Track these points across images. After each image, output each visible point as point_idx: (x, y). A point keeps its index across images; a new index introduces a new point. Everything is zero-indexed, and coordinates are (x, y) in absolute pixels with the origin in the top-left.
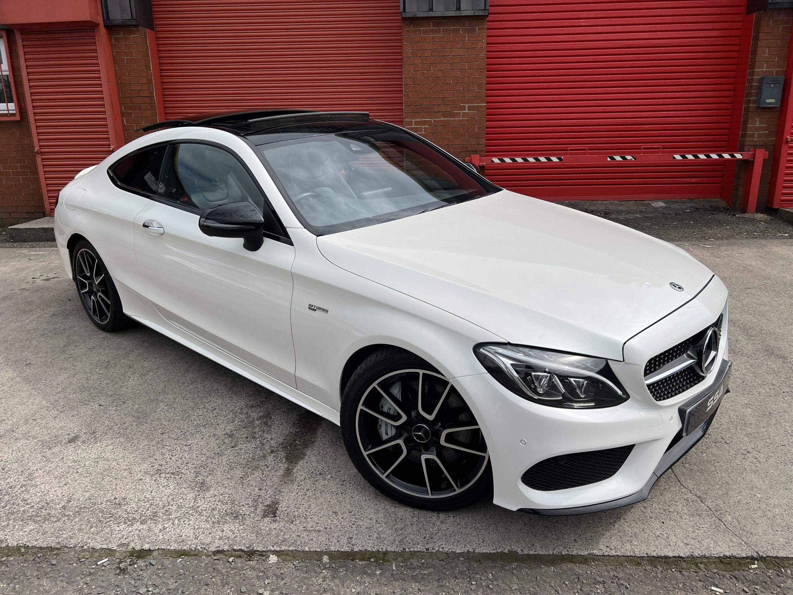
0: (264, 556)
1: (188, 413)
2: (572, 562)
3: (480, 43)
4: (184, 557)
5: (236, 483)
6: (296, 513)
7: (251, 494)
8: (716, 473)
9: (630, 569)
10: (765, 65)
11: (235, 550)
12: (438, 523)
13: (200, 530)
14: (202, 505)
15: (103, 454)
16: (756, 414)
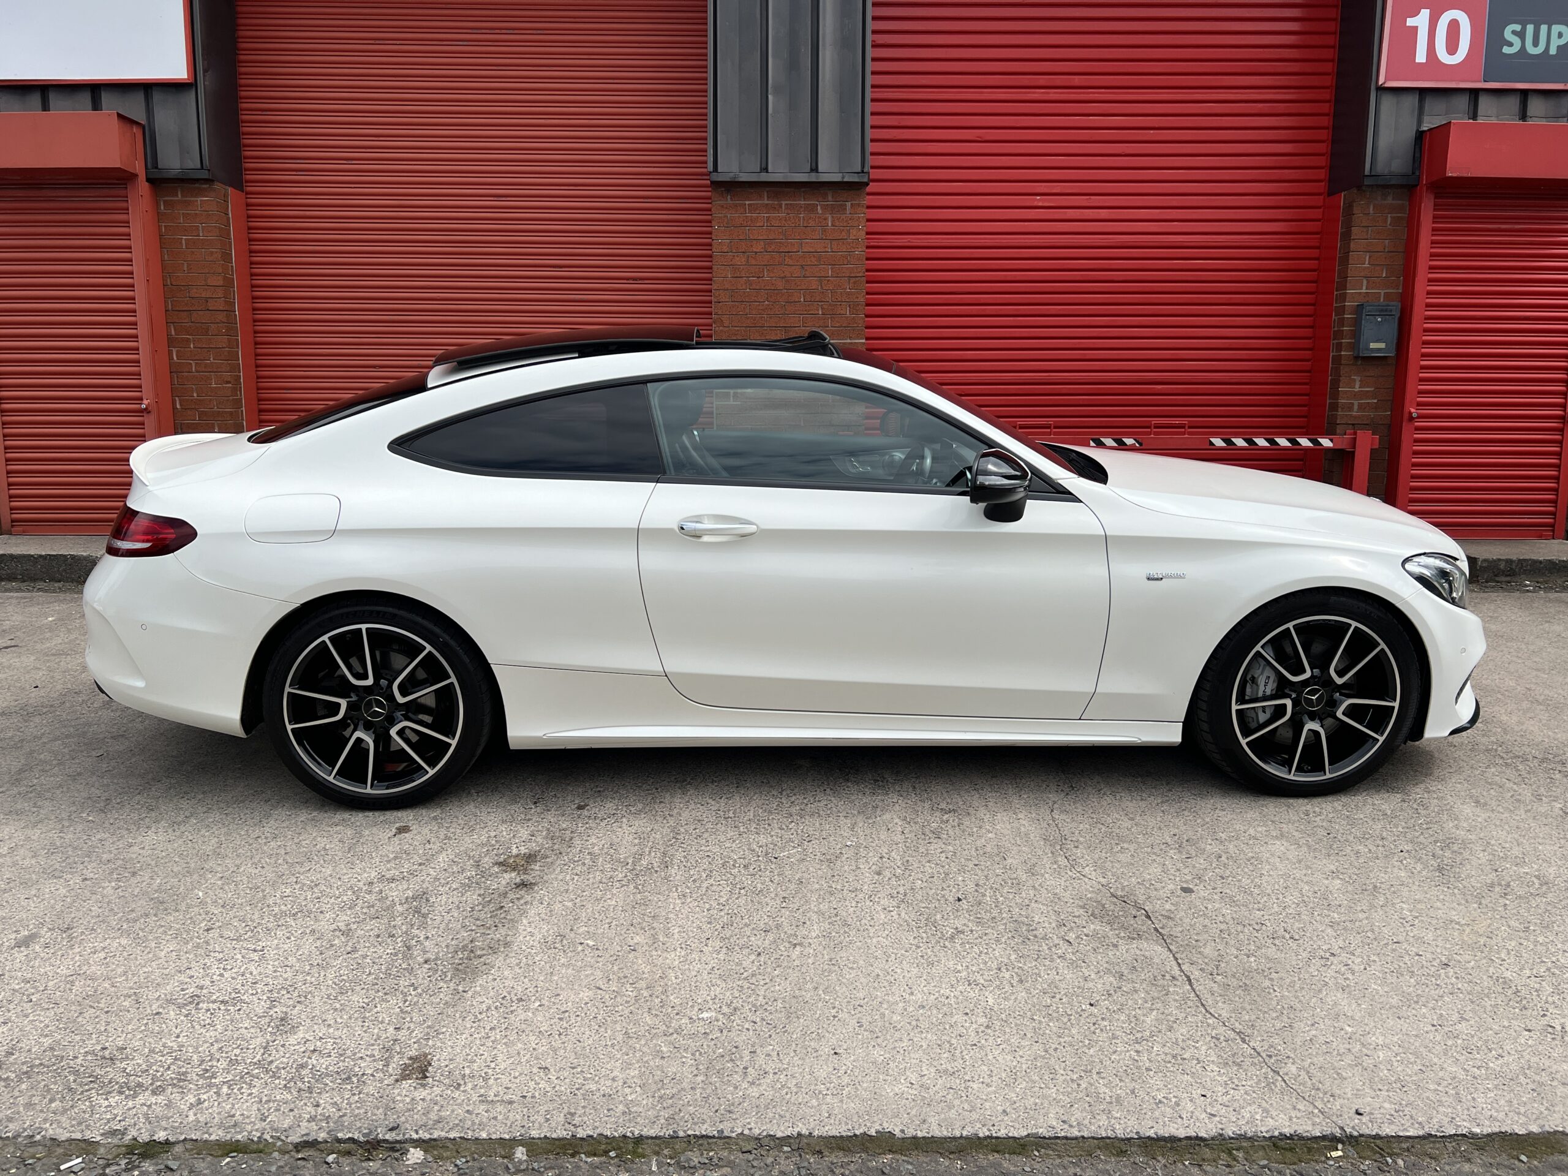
0: (398, 1151)
1: (263, 891)
2: (997, 1152)
3: (854, 232)
4: (235, 1154)
5: (350, 1018)
6: (467, 1071)
7: (379, 1038)
8: (1272, 991)
9: (1106, 1161)
10: (1365, 282)
11: (339, 1141)
12: (745, 1085)
13: (271, 1104)
14: (279, 1058)
15: (85, 968)
16: (1350, 888)
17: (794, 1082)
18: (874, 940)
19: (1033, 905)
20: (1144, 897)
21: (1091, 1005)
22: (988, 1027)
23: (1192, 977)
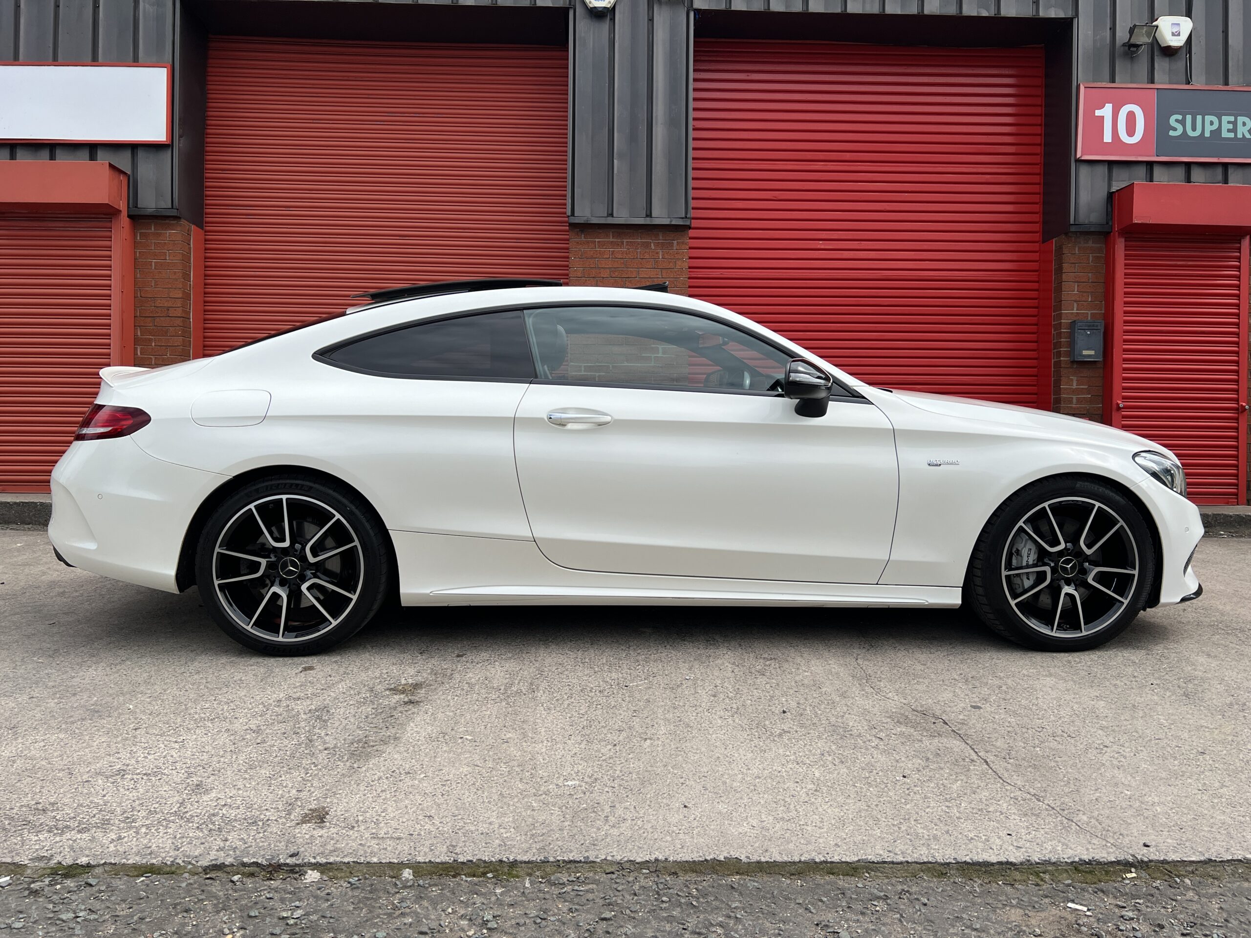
0: (297, 873)
1: (186, 705)
2: (833, 874)
3: (679, 263)
4: (150, 875)
5: (258, 784)
6: (361, 818)
7: (283, 797)
8: (1057, 769)
9: (929, 881)
10: (1075, 305)
11: (244, 865)
12: (608, 827)
13: (185, 839)
14: (192, 809)
15: (25, 753)
16: (1113, 706)
17: (650, 825)
18: (714, 736)
19: (847, 716)
20: (940, 712)
21: (904, 777)
22: (816, 790)
23: (988, 760)
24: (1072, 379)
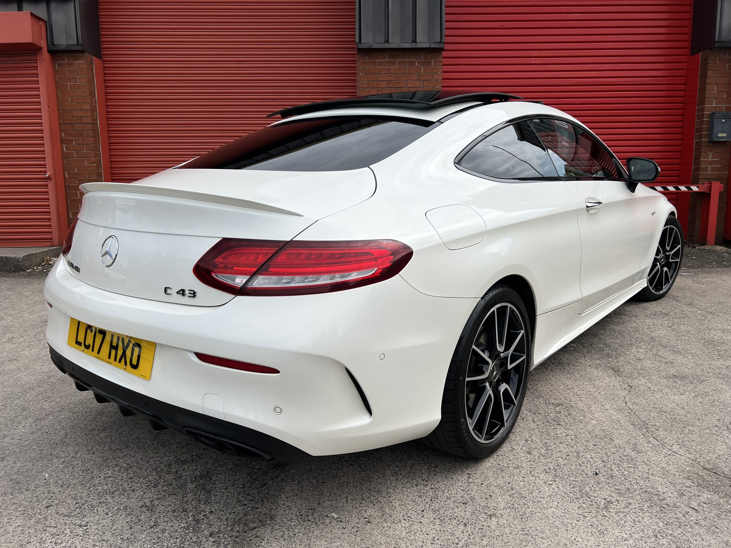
1: (92, 473)
3: (435, 76)
10: (714, 101)
18: (549, 511)
19: (652, 477)
24: (709, 154)
